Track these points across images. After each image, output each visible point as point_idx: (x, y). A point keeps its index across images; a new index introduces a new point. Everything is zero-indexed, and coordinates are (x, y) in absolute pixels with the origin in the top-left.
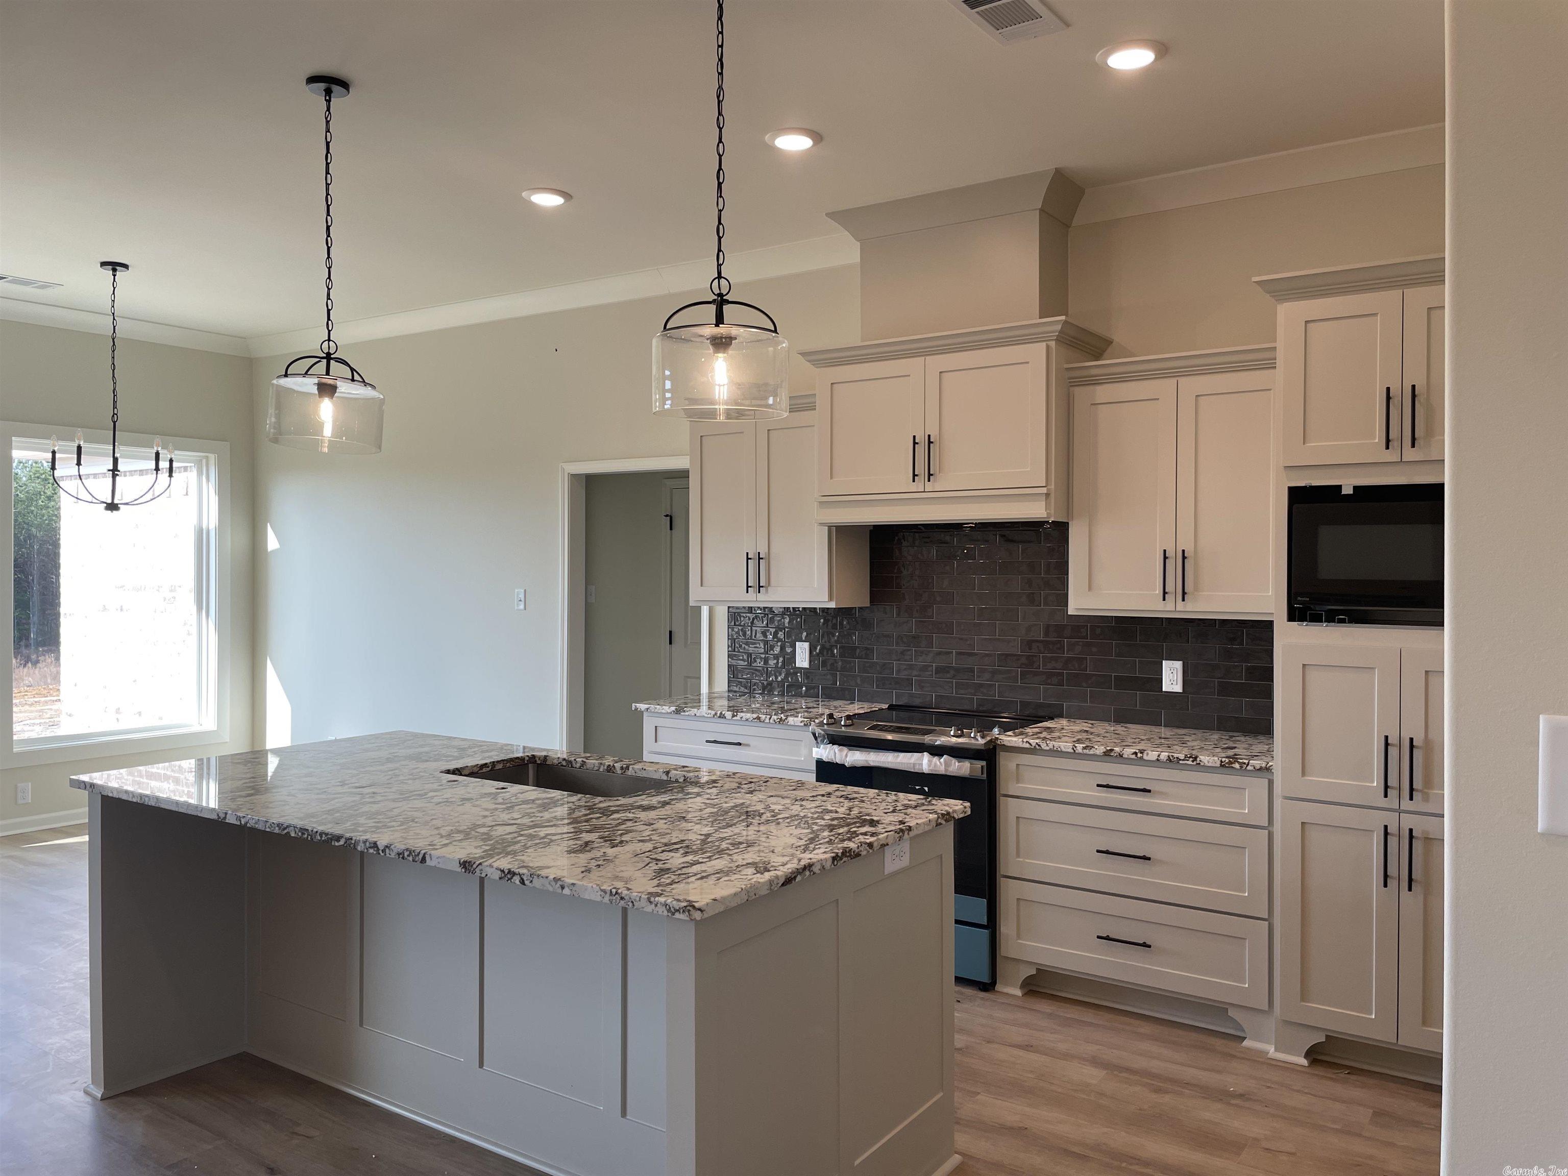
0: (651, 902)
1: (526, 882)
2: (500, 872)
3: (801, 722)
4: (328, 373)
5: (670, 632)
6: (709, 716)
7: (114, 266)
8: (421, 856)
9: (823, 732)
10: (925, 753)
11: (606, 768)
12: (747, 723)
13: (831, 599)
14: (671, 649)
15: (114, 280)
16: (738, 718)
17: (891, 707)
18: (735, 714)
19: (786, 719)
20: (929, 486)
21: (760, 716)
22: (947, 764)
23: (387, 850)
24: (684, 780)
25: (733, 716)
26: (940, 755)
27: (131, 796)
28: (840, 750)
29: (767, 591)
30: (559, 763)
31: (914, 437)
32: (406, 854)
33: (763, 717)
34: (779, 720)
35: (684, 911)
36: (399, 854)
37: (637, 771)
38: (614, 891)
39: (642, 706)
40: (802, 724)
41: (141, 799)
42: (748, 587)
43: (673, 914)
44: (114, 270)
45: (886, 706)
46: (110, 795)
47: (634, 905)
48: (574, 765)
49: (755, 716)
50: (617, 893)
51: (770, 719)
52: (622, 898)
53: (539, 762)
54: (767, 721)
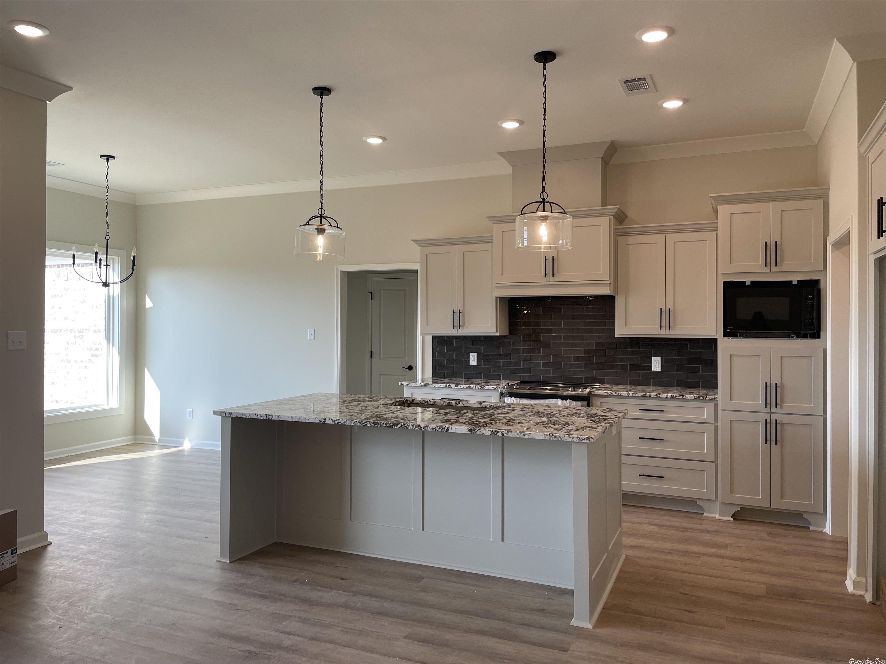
1: (505, 435)
2: (490, 432)
3: (492, 388)
5: (371, 352)
6: (442, 387)
7: (108, 157)
8: (446, 429)
9: (506, 392)
10: (558, 399)
11: (447, 403)
12: (462, 390)
13: (497, 331)
14: (371, 361)
15: (107, 165)
16: (458, 387)
17: (521, 382)
18: (457, 385)
19: (484, 387)
20: (552, 279)
21: (470, 386)
22: (570, 403)
23: (426, 428)
24: (490, 407)
26: (566, 400)
28: (516, 400)
29: (463, 328)
31: (546, 257)
32: (437, 429)
33: (472, 386)
34: (480, 387)
36: (433, 429)
37: (464, 404)
38: (551, 435)
39: (405, 384)
42: (453, 326)
44: (108, 160)
45: (519, 382)
47: (561, 439)
48: (429, 403)
49: (467, 386)
50: (553, 435)
51: (476, 387)
52: (555, 437)
54: (474, 388)
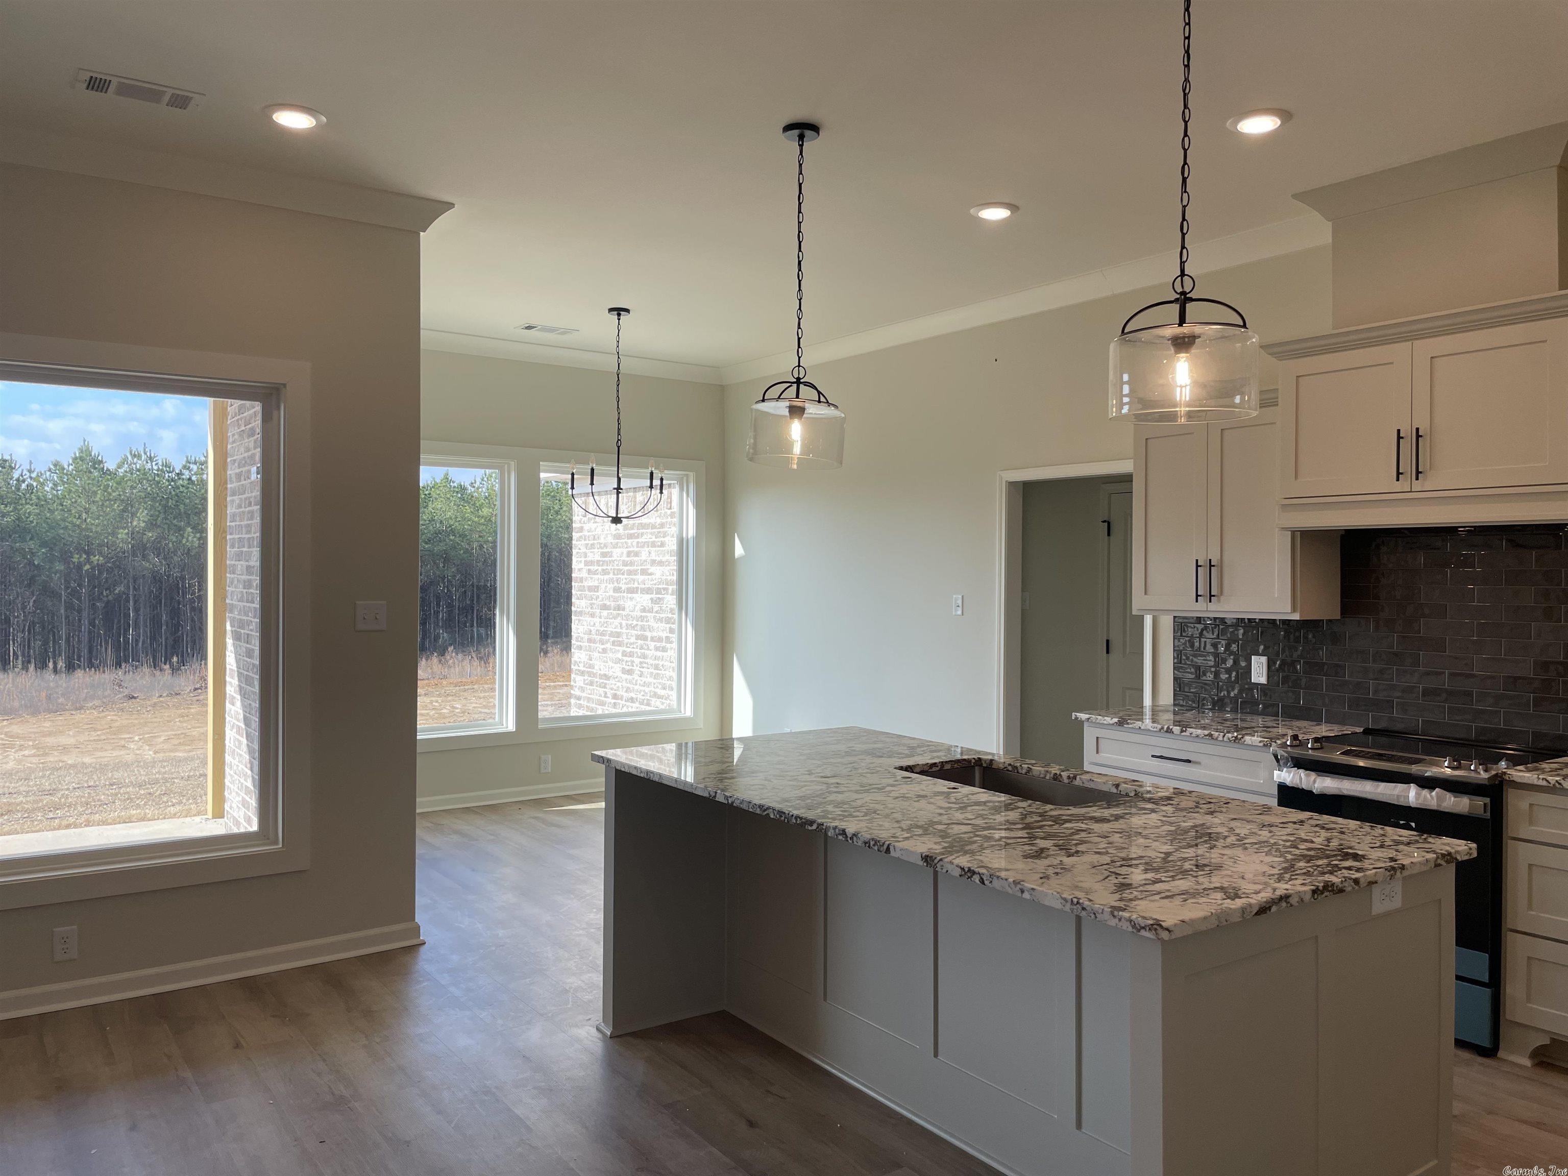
0: (1114, 916)
1: (986, 882)
2: (960, 870)
3: (1260, 742)
4: (797, 397)
5: (1108, 641)
6: (1155, 730)
7: (619, 311)
8: (885, 847)
9: (1286, 755)
10: (1412, 785)
11: (1052, 776)
12: (1196, 740)
13: (1294, 609)
14: (1108, 659)
16: (1187, 734)
17: (1367, 732)
18: (1184, 729)
19: (1242, 738)
20: (1417, 486)
21: (1212, 733)
22: (1439, 797)
23: (855, 838)
24: (1135, 795)
25: (1182, 731)
26: (1432, 788)
27: (639, 772)
28: (1307, 776)
29: (1219, 601)
30: (1005, 768)
31: (1399, 431)
32: (872, 843)
33: (1216, 734)
34: (1234, 738)
35: (1150, 929)
36: (866, 843)
37: (1085, 782)
38: (1075, 900)
39: (1083, 716)
40: (1261, 744)
41: (647, 775)
42: (1197, 596)
43: (1139, 931)
44: (619, 315)
45: (1361, 730)
46: (623, 770)
47: (1096, 917)
48: (1020, 771)
49: (1206, 732)
50: (1078, 903)
51: (1224, 736)
52: (1084, 909)
53: (984, 765)
54: (1220, 738)
